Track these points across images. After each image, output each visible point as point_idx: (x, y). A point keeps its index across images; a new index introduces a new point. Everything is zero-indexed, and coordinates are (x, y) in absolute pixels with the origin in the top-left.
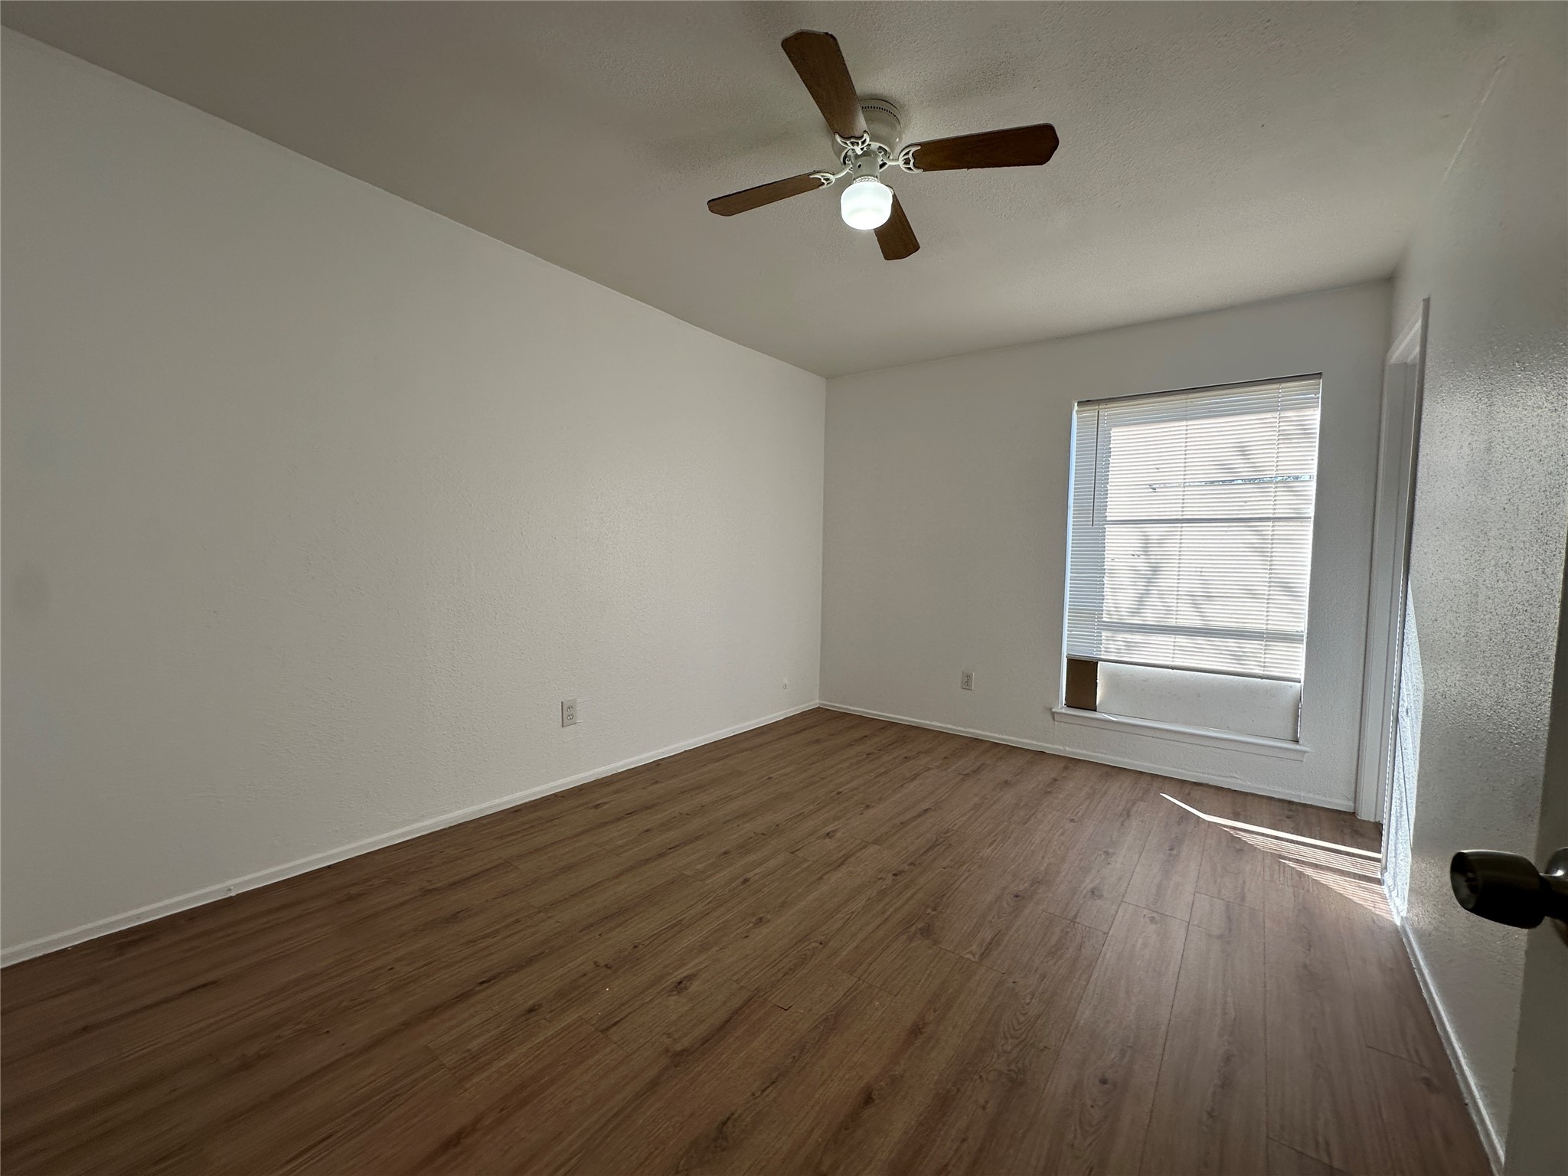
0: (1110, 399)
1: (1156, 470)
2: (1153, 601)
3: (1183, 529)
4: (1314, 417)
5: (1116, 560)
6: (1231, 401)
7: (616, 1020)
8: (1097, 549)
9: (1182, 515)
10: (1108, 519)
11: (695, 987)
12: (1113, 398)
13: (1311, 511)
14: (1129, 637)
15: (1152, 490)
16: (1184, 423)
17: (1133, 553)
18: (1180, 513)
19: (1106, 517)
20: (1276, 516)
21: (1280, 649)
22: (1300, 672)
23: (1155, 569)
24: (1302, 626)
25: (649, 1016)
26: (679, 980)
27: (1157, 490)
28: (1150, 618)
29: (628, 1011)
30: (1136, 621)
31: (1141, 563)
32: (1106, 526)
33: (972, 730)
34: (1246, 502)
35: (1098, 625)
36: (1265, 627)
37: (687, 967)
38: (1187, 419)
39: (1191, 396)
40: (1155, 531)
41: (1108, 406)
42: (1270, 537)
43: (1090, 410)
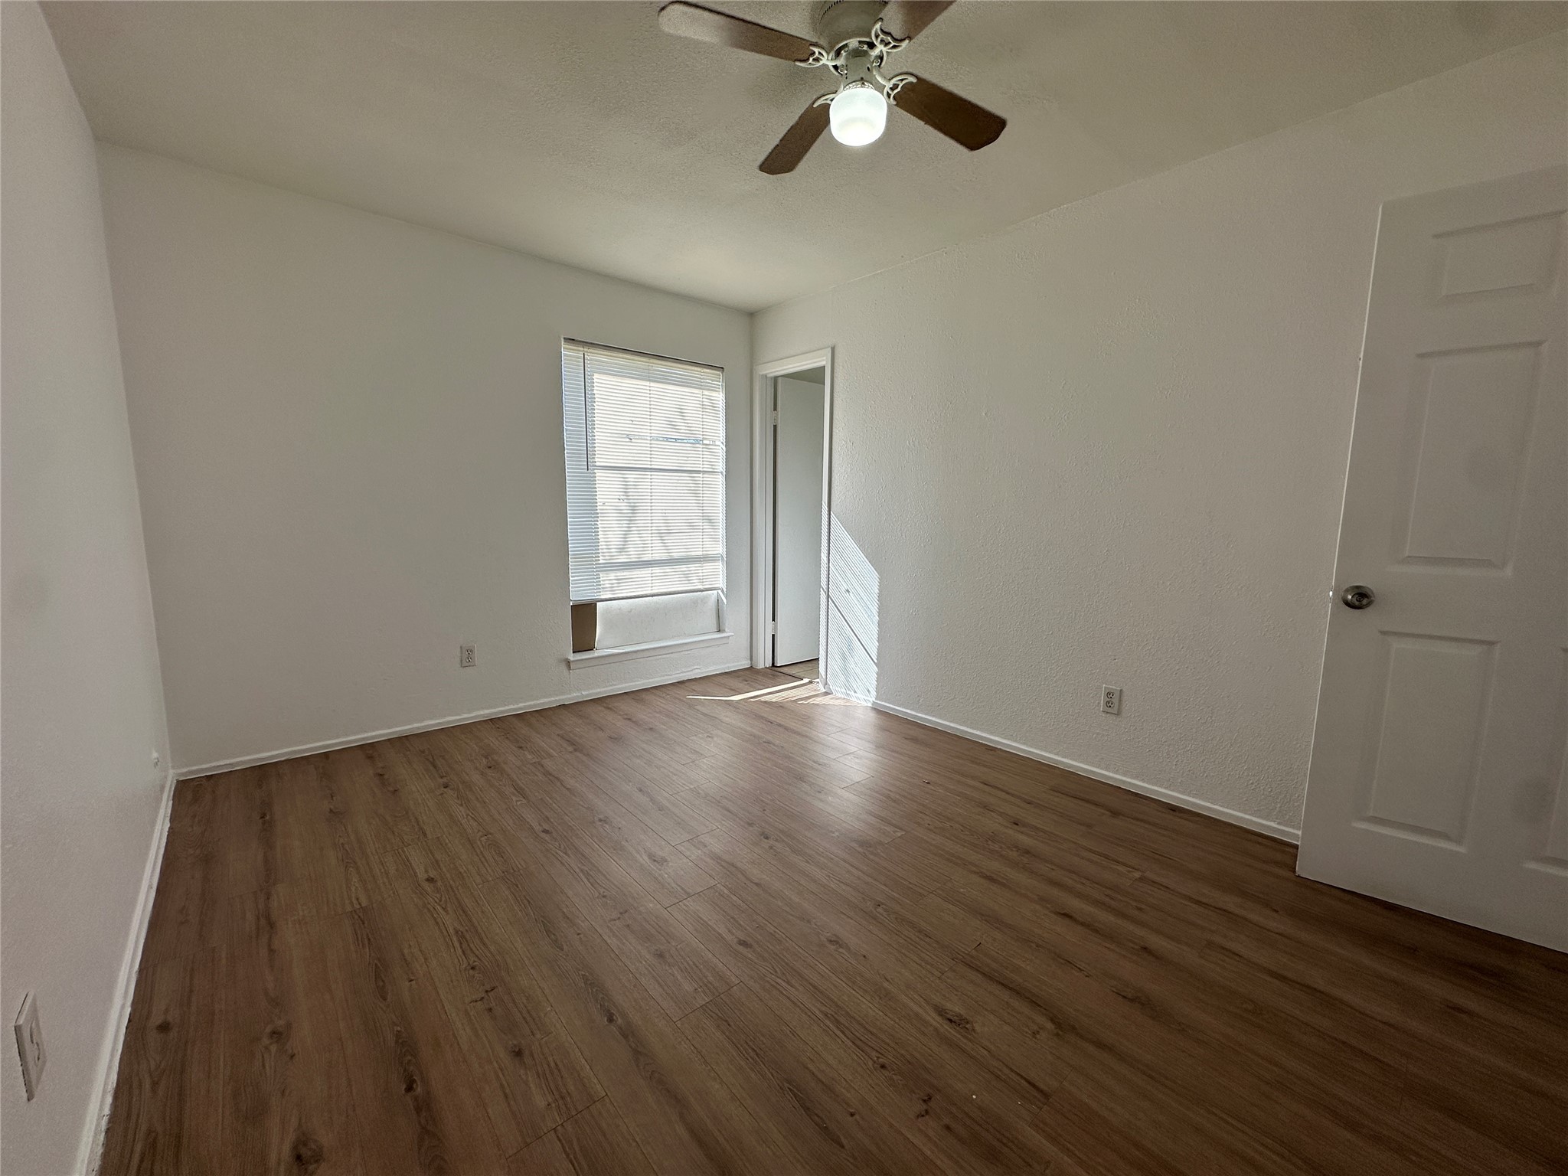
0: (591, 343)
1: (631, 422)
2: (634, 538)
3: (653, 477)
4: (720, 397)
5: (606, 504)
6: (671, 373)
7: (1025, 1083)
8: (591, 491)
9: (651, 465)
10: (597, 464)
11: (955, 1007)
12: (594, 344)
13: (721, 466)
14: (620, 574)
15: (628, 440)
16: (648, 383)
17: (618, 497)
18: (649, 463)
19: (595, 462)
20: (705, 469)
21: (709, 567)
22: (721, 583)
23: (634, 509)
24: (720, 549)
25: (1011, 1050)
26: (949, 1022)
27: (633, 440)
28: (631, 555)
29: (1007, 1071)
30: (623, 559)
31: (623, 506)
32: (596, 471)
33: (482, 713)
34: (688, 457)
35: (596, 568)
36: (701, 553)
37: (920, 1011)
38: (650, 381)
39: (652, 361)
40: (631, 476)
41: (590, 350)
42: (701, 482)
43: (573, 350)
